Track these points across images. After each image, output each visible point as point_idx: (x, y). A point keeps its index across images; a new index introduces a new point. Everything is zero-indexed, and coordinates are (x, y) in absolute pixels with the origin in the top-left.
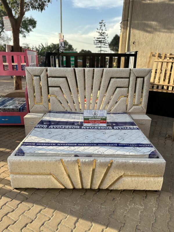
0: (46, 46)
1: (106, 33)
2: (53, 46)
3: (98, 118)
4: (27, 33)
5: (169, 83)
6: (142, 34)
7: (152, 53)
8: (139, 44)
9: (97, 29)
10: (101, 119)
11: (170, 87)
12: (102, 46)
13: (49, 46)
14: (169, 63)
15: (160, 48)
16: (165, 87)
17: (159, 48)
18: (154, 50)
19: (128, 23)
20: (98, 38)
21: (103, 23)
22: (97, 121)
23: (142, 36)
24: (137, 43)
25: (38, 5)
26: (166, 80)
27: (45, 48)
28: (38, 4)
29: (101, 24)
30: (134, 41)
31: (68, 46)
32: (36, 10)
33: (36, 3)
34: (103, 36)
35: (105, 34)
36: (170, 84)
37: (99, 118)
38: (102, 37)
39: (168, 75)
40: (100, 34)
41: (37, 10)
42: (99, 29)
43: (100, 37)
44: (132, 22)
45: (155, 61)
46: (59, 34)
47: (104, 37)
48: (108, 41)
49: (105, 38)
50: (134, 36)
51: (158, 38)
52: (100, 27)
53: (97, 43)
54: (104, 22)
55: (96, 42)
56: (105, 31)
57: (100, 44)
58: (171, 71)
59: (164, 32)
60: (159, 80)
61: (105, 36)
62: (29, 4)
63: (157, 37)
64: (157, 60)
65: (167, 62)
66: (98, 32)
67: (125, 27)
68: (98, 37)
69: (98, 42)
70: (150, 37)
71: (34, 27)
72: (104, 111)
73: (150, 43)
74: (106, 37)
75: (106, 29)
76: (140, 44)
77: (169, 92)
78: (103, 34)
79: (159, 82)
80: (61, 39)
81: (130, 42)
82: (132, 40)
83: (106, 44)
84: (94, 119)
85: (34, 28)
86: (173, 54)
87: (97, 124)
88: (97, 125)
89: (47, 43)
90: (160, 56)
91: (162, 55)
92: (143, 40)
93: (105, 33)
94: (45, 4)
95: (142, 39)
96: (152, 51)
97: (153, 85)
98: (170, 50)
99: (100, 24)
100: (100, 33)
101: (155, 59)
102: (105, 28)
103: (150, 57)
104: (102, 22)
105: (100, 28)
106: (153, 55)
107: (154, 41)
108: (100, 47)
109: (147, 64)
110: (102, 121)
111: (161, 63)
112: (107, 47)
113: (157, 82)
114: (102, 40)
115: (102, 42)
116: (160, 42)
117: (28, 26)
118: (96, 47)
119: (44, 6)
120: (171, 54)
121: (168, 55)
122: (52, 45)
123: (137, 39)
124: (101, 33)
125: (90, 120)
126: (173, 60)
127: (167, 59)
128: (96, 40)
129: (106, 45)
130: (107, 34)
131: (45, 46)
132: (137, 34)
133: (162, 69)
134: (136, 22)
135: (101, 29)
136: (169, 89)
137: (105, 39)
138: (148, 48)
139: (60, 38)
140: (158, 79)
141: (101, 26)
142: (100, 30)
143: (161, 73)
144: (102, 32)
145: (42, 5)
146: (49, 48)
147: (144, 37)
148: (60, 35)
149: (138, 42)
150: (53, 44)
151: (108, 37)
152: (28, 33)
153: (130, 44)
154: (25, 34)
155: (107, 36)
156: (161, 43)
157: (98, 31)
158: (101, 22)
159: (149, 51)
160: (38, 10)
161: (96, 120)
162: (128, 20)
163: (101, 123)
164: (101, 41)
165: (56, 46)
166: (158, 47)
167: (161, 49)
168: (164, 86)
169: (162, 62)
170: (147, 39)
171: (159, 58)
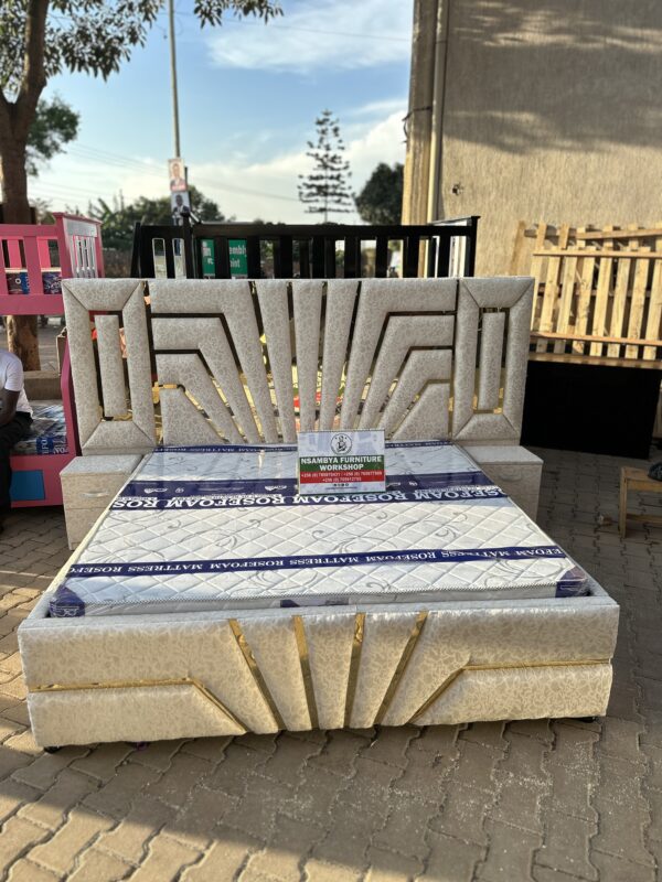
0: (120, 209)
1: (344, 160)
2: (144, 206)
3: (352, 460)
4: (44, 161)
5: (589, 330)
6: (485, 159)
7: (522, 224)
8: (474, 193)
9: (308, 146)
10: (365, 464)
11: (593, 345)
12: (330, 206)
13: (131, 208)
14: (586, 259)
15: (551, 207)
16: (578, 347)
17: (547, 208)
18: (530, 215)
19: (434, 117)
20: (312, 178)
21: (329, 123)
22: (351, 474)
23: (484, 164)
24: (467, 191)
25: (90, 53)
26: (577, 320)
27: (113, 217)
28: (92, 48)
29: (324, 127)
30: (457, 183)
31: (200, 206)
32: (83, 71)
33: (85, 45)
34: (332, 169)
35: (340, 162)
36: (594, 333)
37: (358, 463)
38: (330, 173)
39: (584, 301)
40: (319, 163)
41: (87, 70)
42: (316, 143)
43: (322, 172)
44: (448, 113)
45: (536, 255)
46: (170, 161)
47: (335, 173)
48: (350, 188)
49: (338, 178)
50: (457, 164)
51: (542, 170)
52: (318, 136)
53: (312, 194)
54: (332, 118)
55: (306, 191)
56: (339, 153)
57: (324, 198)
58: (594, 287)
59: (562, 149)
60: (555, 320)
61: (339, 169)
62: (58, 48)
63: (536, 166)
64: (542, 251)
65: (580, 258)
66: (312, 155)
67: (423, 132)
68: (315, 174)
69: (314, 190)
70: (511, 168)
71: (69, 137)
72: (375, 436)
73: (515, 189)
74: (344, 173)
75: (341, 145)
76: (479, 196)
77: (591, 362)
78: (330, 164)
79: (554, 330)
80: (177, 182)
81: (444, 186)
82: (448, 180)
83: (344, 200)
84: (340, 467)
85: (70, 142)
86: (597, 227)
87: (351, 484)
88: (350, 487)
89: (122, 198)
90: (551, 236)
91: (558, 233)
92: (489, 181)
93: (337, 160)
94: (120, 48)
95: (484, 174)
96: (524, 219)
97: (534, 342)
98: (587, 212)
99: (320, 128)
100: (322, 160)
101: (534, 248)
102: (338, 139)
103: (517, 240)
104: (327, 120)
105: (321, 140)
106: (526, 231)
107: (527, 183)
108: (322, 210)
109: (508, 264)
110: (368, 473)
111: (559, 259)
112: (347, 211)
113: (547, 328)
114: (330, 183)
115: (331, 190)
116: (549, 186)
117: (44, 133)
118: (306, 212)
119: (116, 56)
120: (590, 229)
121: (581, 230)
122: (142, 203)
123: (469, 176)
124: (325, 160)
125: (323, 472)
126: (597, 249)
127: (577, 247)
128: (305, 184)
129: (344, 204)
130: (347, 163)
131: (112, 209)
132: (466, 157)
133: (564, 282)
134: (461, 114)
135: (325, 143)
136: (592, 353)
137: (342, 179)
138: (508, 207)
139: (173, 178)
140: (550, 317)
141: (324, 132)
142: (319, 147)
143: (559, 295)
144: (326, 156)
145: (108, 54)
146: (130, 214)
147: (493, 170)
148: (172, 165)
149: (472, 186)
150: (146, 201)
151: (350, 174)
152: (47, 161)
153: (443, 193)
154: (33, 164)
155: (346, 168)
156: (552, 189)
157: (314, 151)
158: (322, 117)
159: (512, 217)
160: (91, 69)
161: (345, 468)
162: (430, 108)
163: (365, 479)
164: (327, 187)
165: (158, 206)
166: (543, 205)
167: (553, 212)
168: (575, 343)
169: (562, 257)
170: (504, 174)
171: (548, 241)
